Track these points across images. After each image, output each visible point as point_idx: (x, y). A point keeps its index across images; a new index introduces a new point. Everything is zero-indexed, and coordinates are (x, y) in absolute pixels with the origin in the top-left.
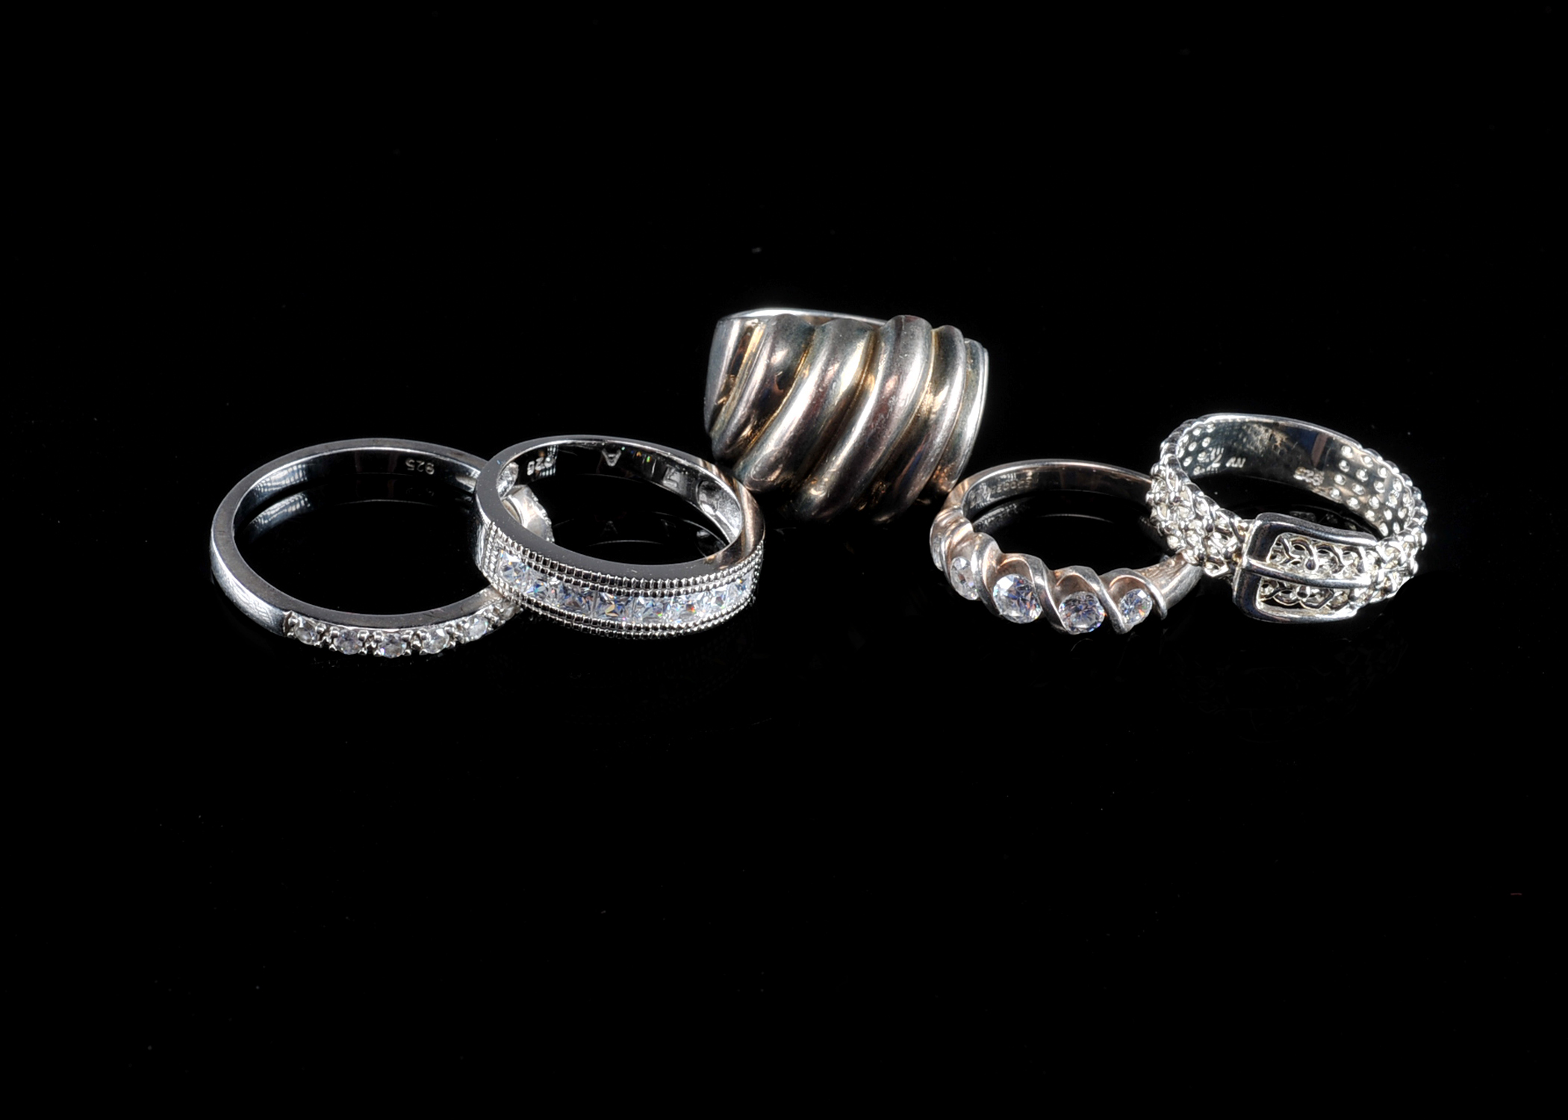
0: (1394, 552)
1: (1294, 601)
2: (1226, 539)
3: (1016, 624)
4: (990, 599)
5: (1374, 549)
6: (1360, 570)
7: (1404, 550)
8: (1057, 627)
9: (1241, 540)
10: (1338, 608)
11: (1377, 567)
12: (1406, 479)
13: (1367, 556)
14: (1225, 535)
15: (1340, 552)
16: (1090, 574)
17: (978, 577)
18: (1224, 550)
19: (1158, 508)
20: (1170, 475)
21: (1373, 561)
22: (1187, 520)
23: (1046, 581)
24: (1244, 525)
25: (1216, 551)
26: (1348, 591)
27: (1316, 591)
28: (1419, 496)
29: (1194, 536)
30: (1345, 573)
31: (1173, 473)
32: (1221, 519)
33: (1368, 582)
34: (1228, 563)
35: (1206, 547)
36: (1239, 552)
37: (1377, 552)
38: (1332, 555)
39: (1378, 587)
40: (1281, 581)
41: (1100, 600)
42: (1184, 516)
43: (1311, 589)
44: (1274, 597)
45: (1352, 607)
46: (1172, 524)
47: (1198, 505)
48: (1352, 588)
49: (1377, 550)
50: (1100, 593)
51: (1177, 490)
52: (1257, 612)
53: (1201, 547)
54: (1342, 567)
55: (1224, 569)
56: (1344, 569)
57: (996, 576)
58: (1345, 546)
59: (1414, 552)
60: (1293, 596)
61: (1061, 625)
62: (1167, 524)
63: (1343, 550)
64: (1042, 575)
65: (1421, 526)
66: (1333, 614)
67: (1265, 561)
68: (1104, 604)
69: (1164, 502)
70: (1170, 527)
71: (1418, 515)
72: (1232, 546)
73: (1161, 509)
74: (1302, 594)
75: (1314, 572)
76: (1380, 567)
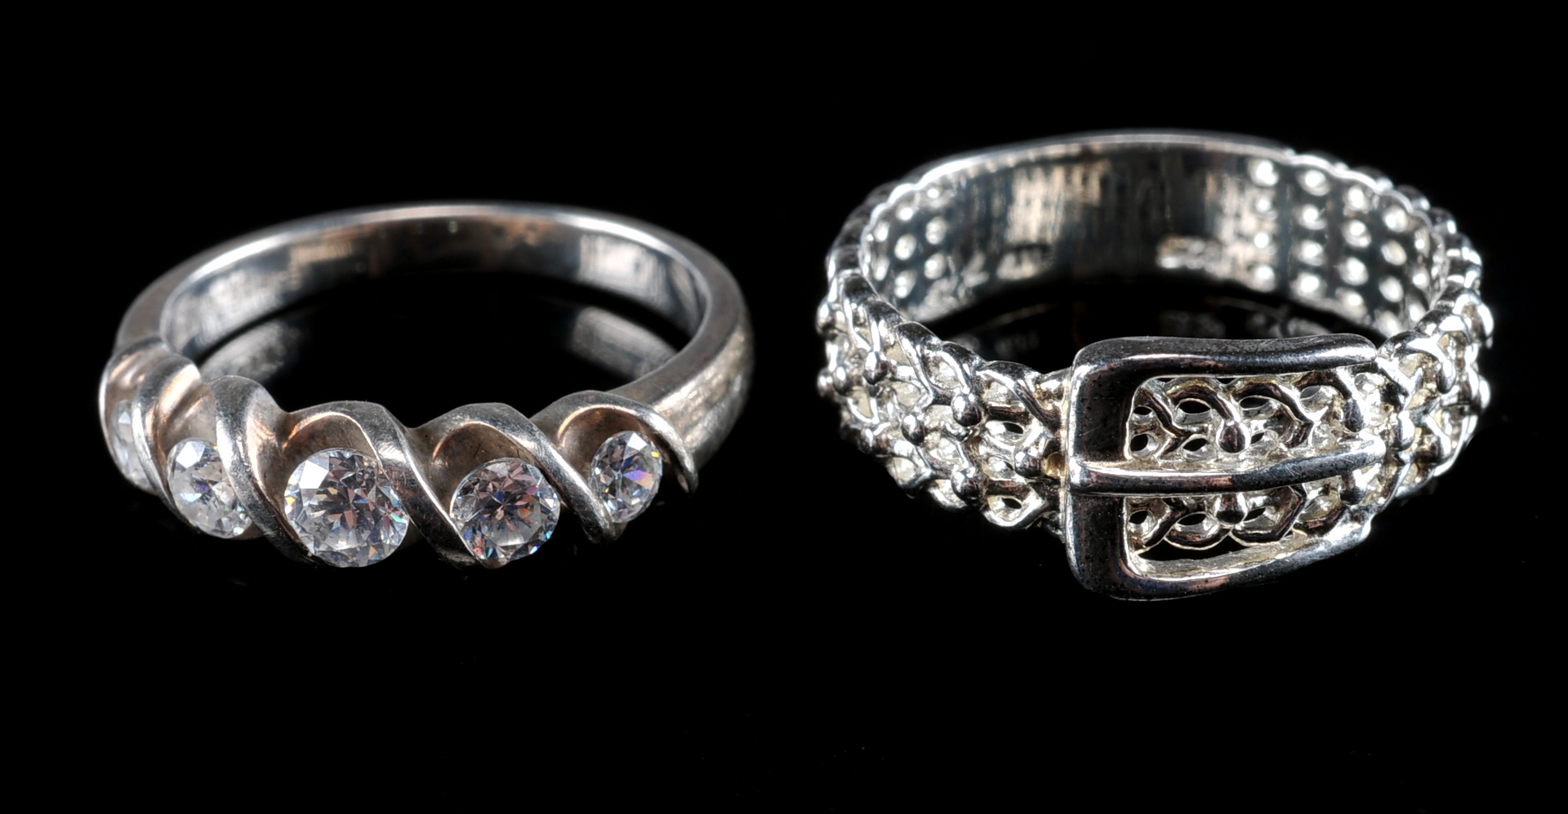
0: (1421, 364)
1: (1215, 538)
2: (1020, 431)
3: (354, 571)
4: (279, 522)
5: (1372, 367)
6: (1354, 423)
7: (1446, 353)
8: (455, 557)
9: (1052, 423)
10: (1325, 528)
11: (1392, 409)
12: (1410, 197)
13: (1359, 387)
14: (1013, 422)
15: (1294, 394)
16: (506, 415)
17: (243, 477)
18: (1020, 456)
19: (850, 401)
20: (856, 318)
21: (1377, 397)
22: (916, 409)
23: (407, 452)
24: (1051, 385)
25: (1004, 466)
26: (1336, 481)
27: (1259, 500)
28: (1451, 227)
29: (944, 442)
30: (1317, 440)
31: (862, 311)
32: (994, 385)
33: (1379, 448)
34: (1037, 486)
35: (975, 462)
36: (1054, 452)
37: (1383, 373)
38: (1275, 404)
39: (1405, 456)
40: (1172, 496)
41: (543, 471)
42: (912, 402)
43: (1247, 497)
44: (1165, 538)
45: (1357, 518)
46: (889, 430)
47: (932, 369)
48: (1344, 470)
49: (1380, 366)
50: (542, 455)
51: (877, 348)
52: (1136, 581)
53: (966, 464)
54: (1308, 425)
55: (1033, 502)
56: (1314, 428)
57: (281, 463)
58: (1299, 375)
59: (1472, 353)
60: (1210, 527)
61: (464, 551)
62: (877, 432)
63: (1299, 385)
64: (395, 438)
65: (1471, 290)
66: (1317, 543)
67: (1123, 458)
68: (552, 476)
69: (859, 383)
70: (884, 437)
71: (1459, 267)
72: (1037, 443)
73: (856, 403)
74: (1230, 515)
75: (1242, 455)
76: (1398, 407)
